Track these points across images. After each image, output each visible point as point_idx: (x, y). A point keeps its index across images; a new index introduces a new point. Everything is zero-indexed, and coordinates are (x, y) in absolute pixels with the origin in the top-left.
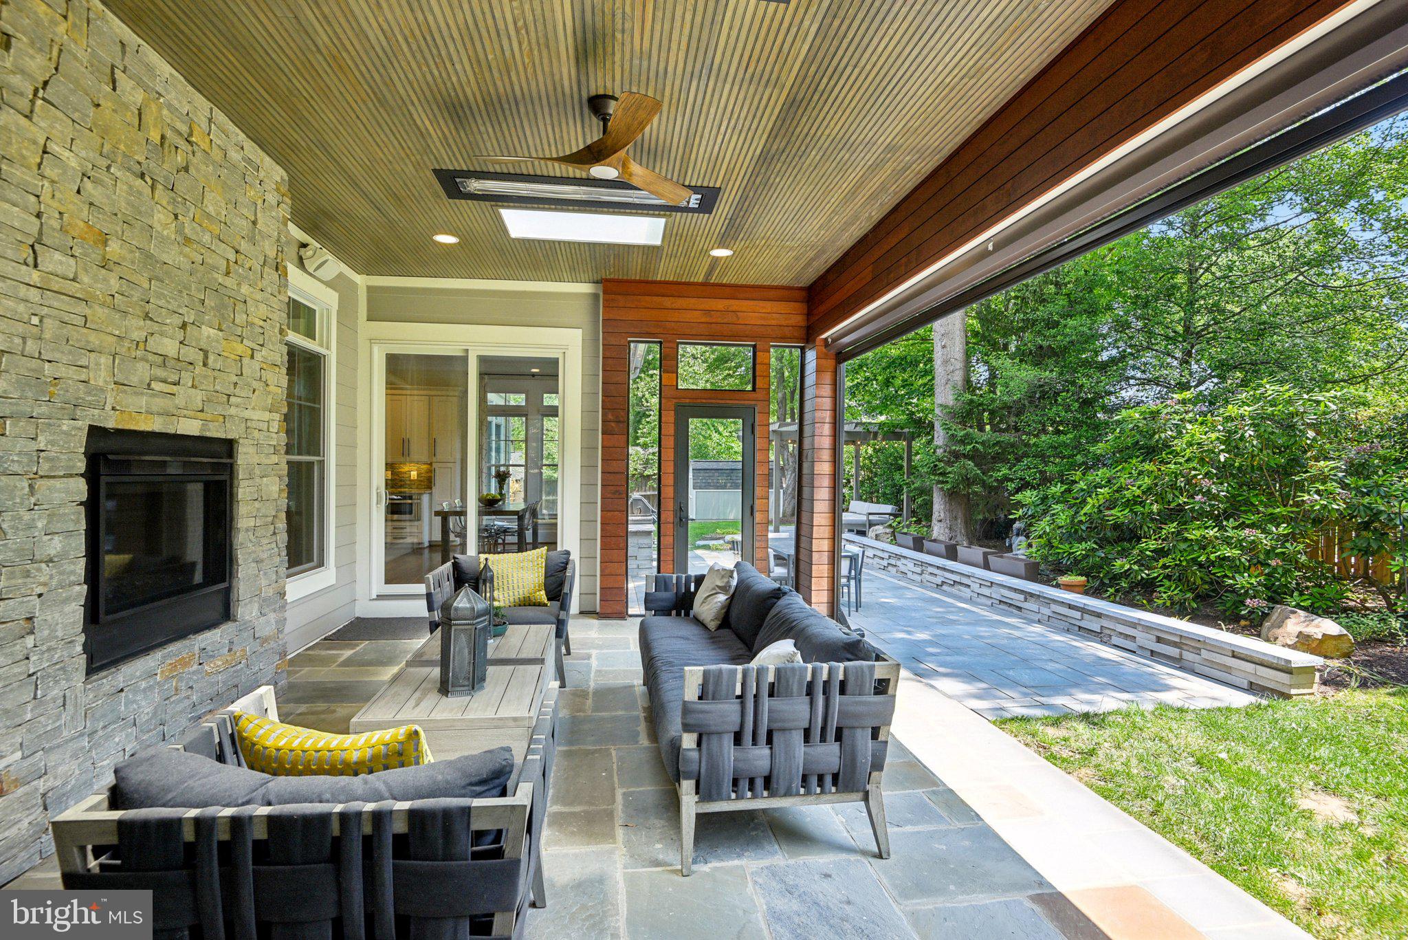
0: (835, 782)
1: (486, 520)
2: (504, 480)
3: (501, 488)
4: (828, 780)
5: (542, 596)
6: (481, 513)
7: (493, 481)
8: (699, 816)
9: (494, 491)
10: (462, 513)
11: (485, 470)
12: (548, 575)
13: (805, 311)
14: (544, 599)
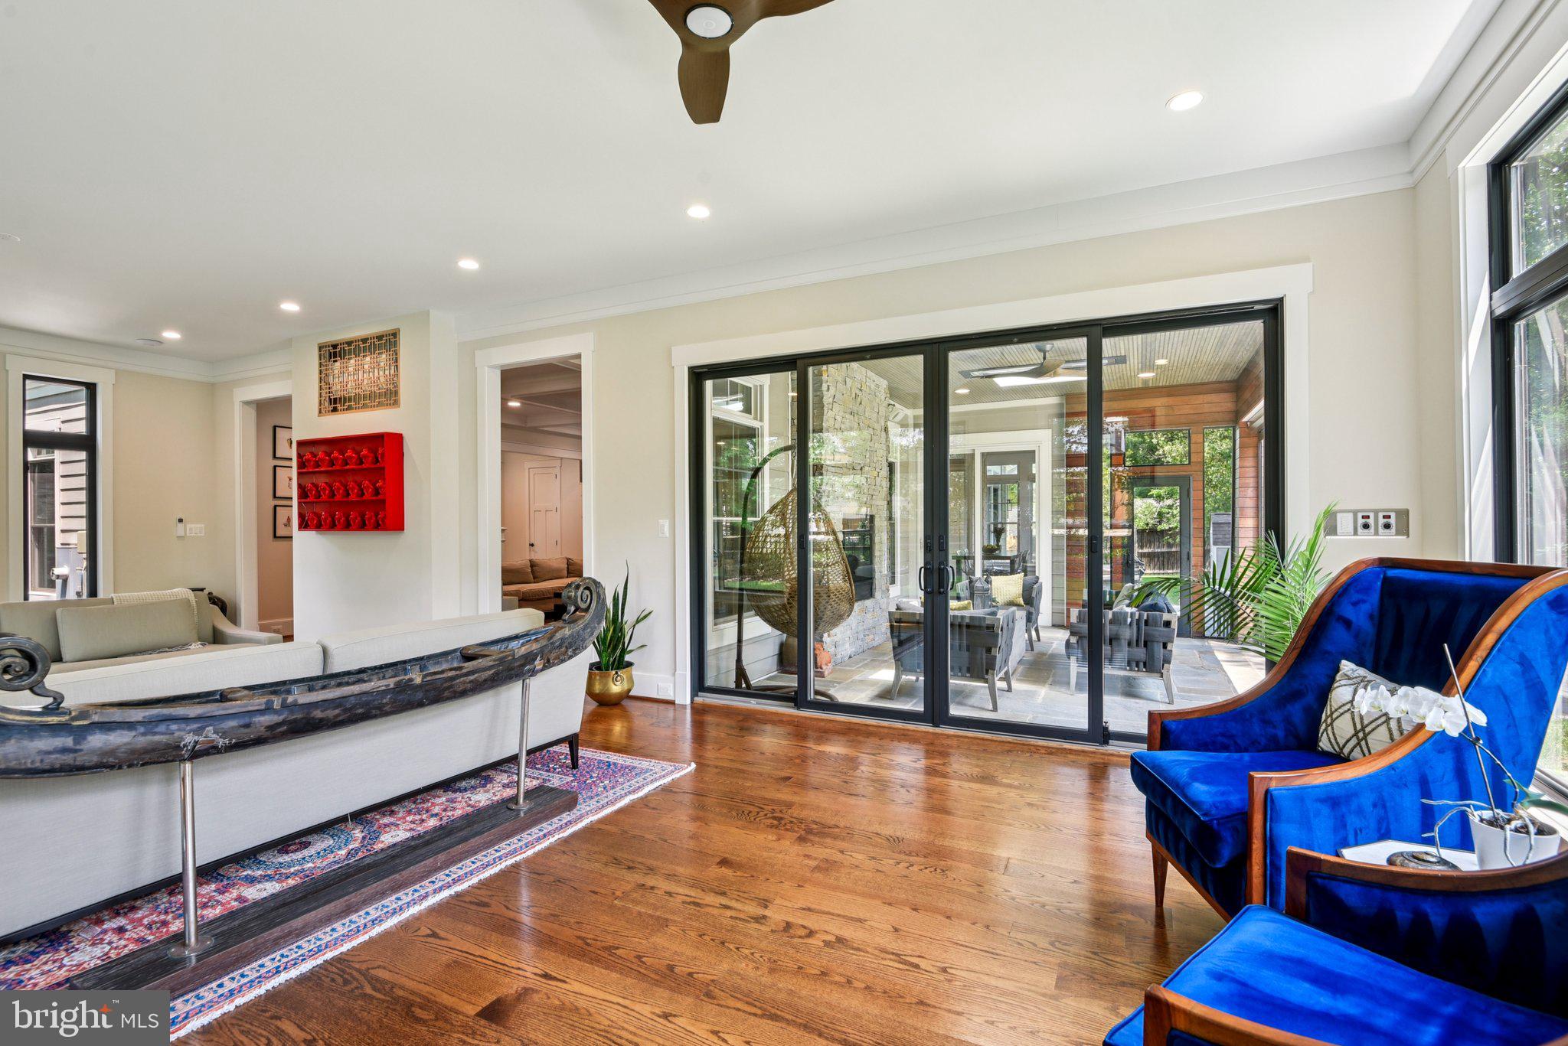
0: (1145, 666)
1: (988, 563)
2: (1000, 535)
3: (998, 541)
4: (1142, 664)
5: (1021, 601)
6: (984, 558)
7: (992, 535)
8: (1078, 673)
9: (992, 543)
10: (970, 557)
11: (986, 527)
12: (1024, 591)
13: (1235, 399)
14: (1022, 602)
